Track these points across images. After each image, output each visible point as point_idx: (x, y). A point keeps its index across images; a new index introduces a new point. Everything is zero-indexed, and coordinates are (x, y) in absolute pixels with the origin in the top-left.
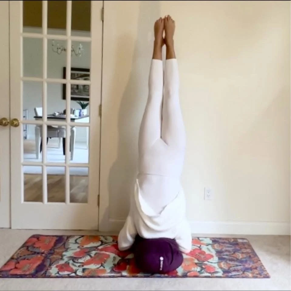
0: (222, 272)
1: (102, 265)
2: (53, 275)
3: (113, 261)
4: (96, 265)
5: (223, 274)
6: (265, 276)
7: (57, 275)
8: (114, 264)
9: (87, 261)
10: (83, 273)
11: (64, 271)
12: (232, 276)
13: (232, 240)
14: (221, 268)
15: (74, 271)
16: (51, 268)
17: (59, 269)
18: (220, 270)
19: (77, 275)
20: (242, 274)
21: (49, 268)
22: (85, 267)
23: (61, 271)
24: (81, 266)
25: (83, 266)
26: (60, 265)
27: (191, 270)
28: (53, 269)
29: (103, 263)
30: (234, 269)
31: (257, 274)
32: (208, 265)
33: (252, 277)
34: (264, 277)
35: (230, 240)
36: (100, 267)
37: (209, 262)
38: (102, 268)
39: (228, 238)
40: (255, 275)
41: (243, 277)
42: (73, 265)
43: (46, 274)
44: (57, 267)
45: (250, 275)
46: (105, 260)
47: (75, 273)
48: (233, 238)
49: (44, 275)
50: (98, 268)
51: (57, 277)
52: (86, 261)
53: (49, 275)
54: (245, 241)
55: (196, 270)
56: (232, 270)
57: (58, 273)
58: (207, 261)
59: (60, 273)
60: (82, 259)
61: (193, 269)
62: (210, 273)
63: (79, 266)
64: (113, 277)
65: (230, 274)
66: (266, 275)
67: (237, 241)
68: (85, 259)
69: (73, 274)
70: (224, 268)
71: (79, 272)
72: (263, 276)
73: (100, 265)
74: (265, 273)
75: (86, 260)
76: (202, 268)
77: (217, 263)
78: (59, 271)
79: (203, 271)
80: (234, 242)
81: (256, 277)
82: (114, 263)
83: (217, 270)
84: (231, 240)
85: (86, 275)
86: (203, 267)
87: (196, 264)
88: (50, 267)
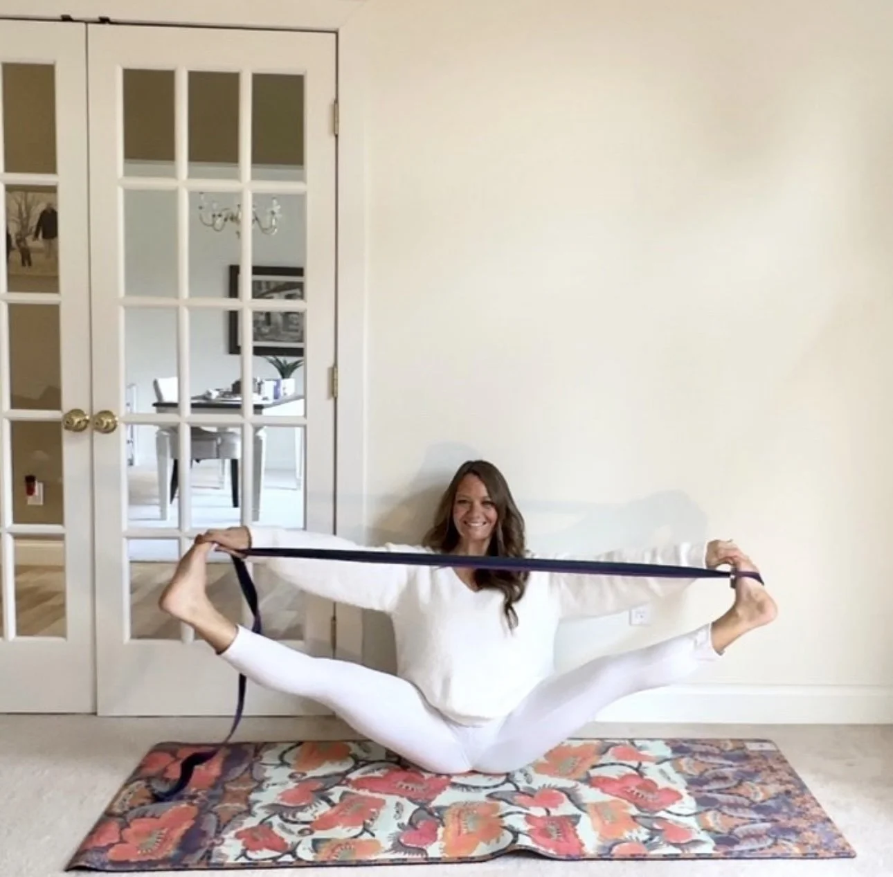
0: (712, 843)
1: (365, 830)
2: (230, 861)
3: (395, 817)
4: (348, 828)
5: (715, 849)
6: (841, 851)
7: (243, 860)
8: (401, 826)
9: (321, 816)
10: (314, 854)
11: (260, 849)
12: (742, 852)
13: (730, 746)
14: (708, 830)
15: (289, 848)
16: (223, 840)
17: (244, 844)
18: (703, 836)
19: (300, 860)
20: (770, 847)
21: (217, 842)
22: (319, 834)
23: (253, 850)
24: (307, 832)
25: (312, 832)
26: (247, 830)
27: (622, 838)
28: (227, 842)
29: (368, 821)
30: (746, 833)
31: (816, 847)
32: (670, 822)
33: (801, 856)
34: (838, 856)
35: (722, 746)
36: (361, 834)
37: (670, 812)
38: (366, 836)
39: (718, 740)
40: (809, 849)
41: (774, 857)
42: (283, 828)
43: (209, 858)
44: (238, 836)
45: (796, 851)
46: (374, 813)
47: (293, 853)
48: (732, 740)
49: (205, 861)
50: (356, 837)
51: (243, 867)
52: (318, 819)
53: (220, 860)
54: (767, 747)
55: (637, 838)
56: (741, 836)
57: (244, 854)
58: (664, 810)
59: (250, 854)
60: (306, 812)
61: (627, 835)
62: (676, 845)
63: (301, 832)
64: (403, 862)
65: (737, 848)
66: (843, 849)
67: (743, 748)
68: (316, 811)
69: (288, 858)
70: (717, 829)
71: (304, 849)
72: (834, 851)
73: (360, 828)
74: (839, 842)
75: (317, 814)
76: (653, 832)
77: (696, 814)
78: (247, 849)
79: (656, 839)
80: (737, 752)
81: (816, 857)
82: (400, 821)
83: (696, 837)
84: (726, 745)
85: (326, 859)
86: (656, 826)
87: (634, 818)
88: (218, 839)
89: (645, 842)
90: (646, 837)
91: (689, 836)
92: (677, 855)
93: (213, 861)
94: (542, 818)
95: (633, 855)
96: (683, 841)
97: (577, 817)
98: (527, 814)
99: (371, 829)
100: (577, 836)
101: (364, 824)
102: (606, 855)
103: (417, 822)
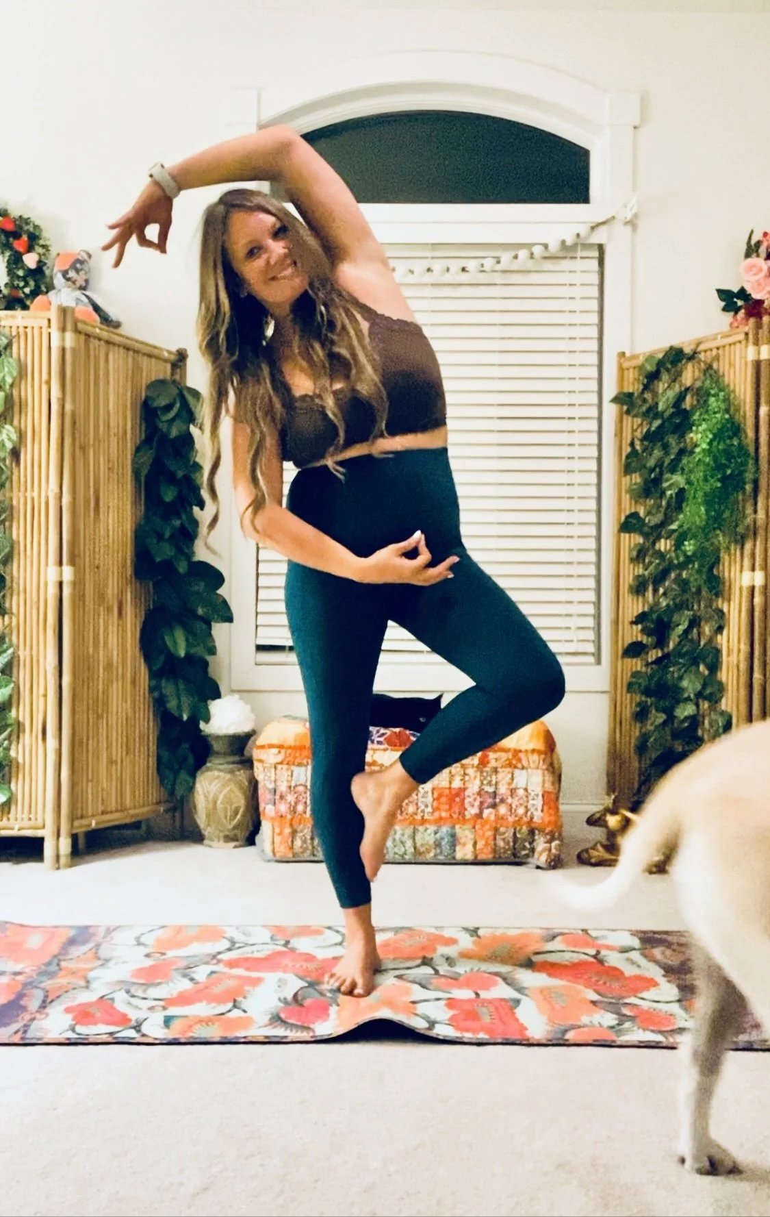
89: (612, 1027)
90: (614, 1022)
91: (674, 1024)
92: (658, 1042)
93: (29, 1035)
94: (470, 1001)
95: (595, 1041)
96: (664, 1029)
97: (518, 1002)
98: (449, 999)
99: (244, 1006)
100: (517, 1020)
101: (235, 1001)
102: (559, 1042)
103: (304, 998)
